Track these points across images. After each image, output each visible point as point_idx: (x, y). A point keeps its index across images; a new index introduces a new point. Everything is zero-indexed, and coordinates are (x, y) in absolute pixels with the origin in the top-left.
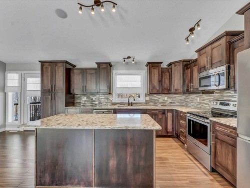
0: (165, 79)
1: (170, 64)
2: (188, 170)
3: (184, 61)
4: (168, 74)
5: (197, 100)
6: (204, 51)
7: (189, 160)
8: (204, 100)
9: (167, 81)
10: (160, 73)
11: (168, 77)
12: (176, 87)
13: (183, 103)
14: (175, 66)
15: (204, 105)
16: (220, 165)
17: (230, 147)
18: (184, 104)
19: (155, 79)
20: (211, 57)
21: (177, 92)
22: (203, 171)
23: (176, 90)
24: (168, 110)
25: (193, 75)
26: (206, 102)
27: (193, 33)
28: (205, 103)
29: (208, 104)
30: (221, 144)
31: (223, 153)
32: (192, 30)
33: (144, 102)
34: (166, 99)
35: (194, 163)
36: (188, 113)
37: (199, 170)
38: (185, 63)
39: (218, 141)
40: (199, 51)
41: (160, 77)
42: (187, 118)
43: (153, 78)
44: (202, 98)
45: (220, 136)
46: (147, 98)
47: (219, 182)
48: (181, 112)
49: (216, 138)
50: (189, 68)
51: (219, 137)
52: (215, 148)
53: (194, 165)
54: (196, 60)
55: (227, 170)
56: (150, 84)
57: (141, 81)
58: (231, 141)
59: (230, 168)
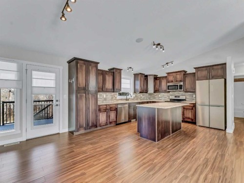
16: (185, 118)
20: (176, 78)
26: (164, 97)
27: (167, 65)
30: (186, 110)
31: (187, 113)
38: (155, 76)
40: (168, 73)
44: (162, 95)
46: (134, 95)
50: (159, 80)
52: (184, 112)
54: (166, 77)
55: (189, 118)
56: (141, 86)
57: (130, 84)
58: (191, 108)
59: (190, 117)
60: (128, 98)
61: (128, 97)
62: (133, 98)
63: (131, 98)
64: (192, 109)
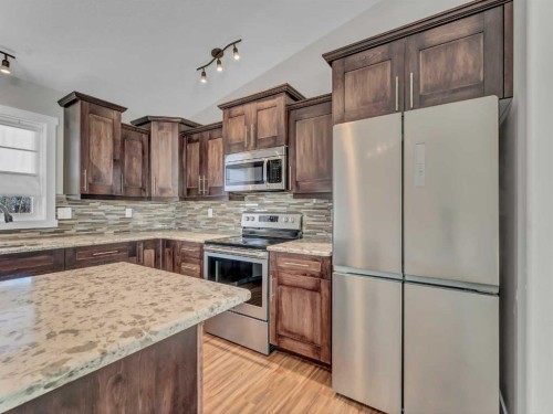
0: (131, 157)
1: (146, 121)
2: (234, 377)
3: (183, 122)
4: (139, 146)
5: (207, 214)
6: (238, 110)
7: (221, 353)
8: (224, 213)
9: (137, 165)
10: (119, 137)
11: (140, 153)
12: (161, 183)
13: (170, 221)
14: (161, 128)
15: (224, 224)
16: (286, 335)
17: (308, 293)
18: (173, 225)
19: (103, 155)
20: (256, 126)
21: (165, 195)
22: (256, 363)
23: (162, 190)
24: (144, 242)
25: (207, 159)
26: (227, 217)
27: (219, 62)
28: (224, 220)
29: (232, 221)
30: (290, 292)
31: (295, 308)
32: (217, 53)
33: (54, 224)
34: (128, 213)
35: (234, 353)
36: (208, 243)
37: (250, 364)
38: (184, 128)
39: (285, 288)
40: (226, 107)
41: (118, 150)
42: (206, 255)
43: (94, 149)
44: (219, 211)
45: (288, 278)
46: (66, 213)
47: (288, 366)
48: (184, 243)
49: (280, 283)
50: (197, 141)
51: (286, 282)
52: (278, 303)
53: (236, 357)
54: (219, 126)
55: (302, 338)
57: (37, 151)
58: (309, 282)
59: (307, 331)
64: (316, 289)
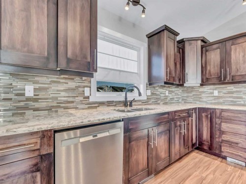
1: (182, 42)
5: (211, 93)
12: (190, 76)
14: (190, 44)
19: (172, 60)
34: (167, 93)
46: (149, 93)
56: (167, 66)
57: (139, 61)
60: (130, 98)
61: (131, 96)
62: (144, 97)
63: (138, 98)
